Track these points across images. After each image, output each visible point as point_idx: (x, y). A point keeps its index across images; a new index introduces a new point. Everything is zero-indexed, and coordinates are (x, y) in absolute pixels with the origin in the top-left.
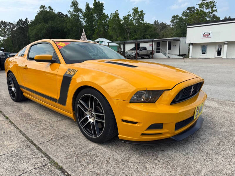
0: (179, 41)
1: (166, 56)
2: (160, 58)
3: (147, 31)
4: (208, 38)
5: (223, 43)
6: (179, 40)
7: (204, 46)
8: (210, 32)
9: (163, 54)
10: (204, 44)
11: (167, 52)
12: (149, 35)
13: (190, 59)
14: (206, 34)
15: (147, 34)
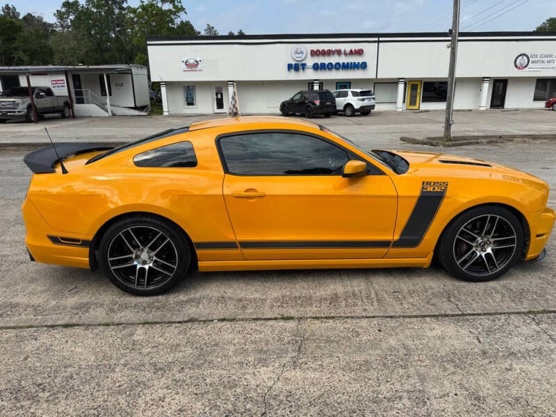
0: (130, 75)
1: (107, 112)
2: (91, 117)
3: (14, 39)
4: (195, 72)
5: (226, 84)
6: (129, 72)
7: (188, 87)
8: (198, 59)
9: (97, 104)
10: (189, 85)
11: (108, 101)
12: (25, 51)
13: (166, 116)
14: (191, 61)
15: (16, 49)
